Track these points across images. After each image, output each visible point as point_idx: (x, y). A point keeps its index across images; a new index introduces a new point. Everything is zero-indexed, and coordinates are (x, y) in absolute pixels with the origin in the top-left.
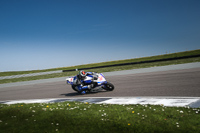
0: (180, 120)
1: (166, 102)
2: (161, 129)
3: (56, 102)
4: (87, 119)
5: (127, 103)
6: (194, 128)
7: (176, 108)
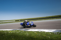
0: (50, 36)
1: (46, 31)
2: (44, 39)
3: (13, 30)
4: (22, 35)
5: (35, 31)
6: (54, 38)
7: (49, 32)
